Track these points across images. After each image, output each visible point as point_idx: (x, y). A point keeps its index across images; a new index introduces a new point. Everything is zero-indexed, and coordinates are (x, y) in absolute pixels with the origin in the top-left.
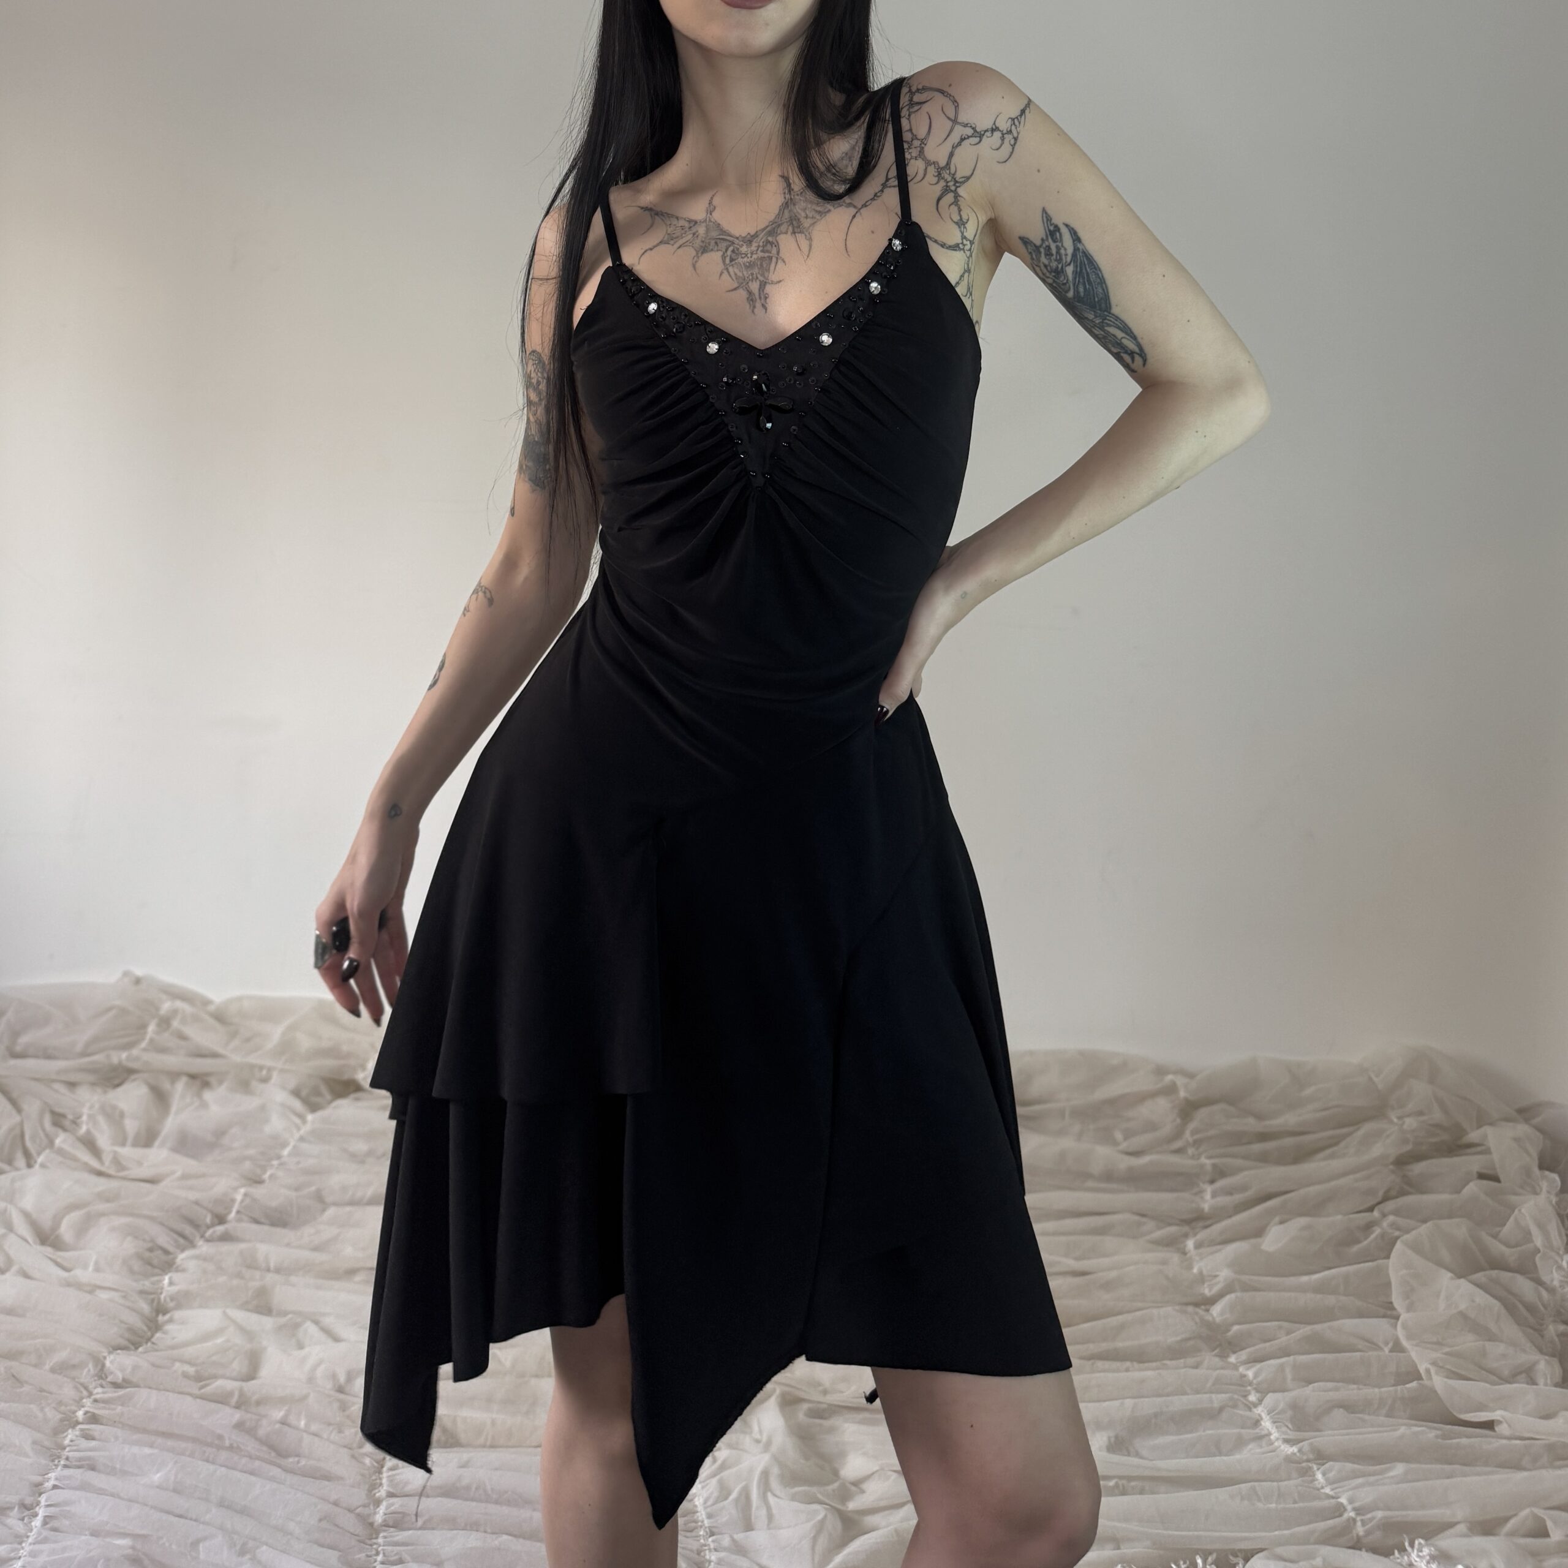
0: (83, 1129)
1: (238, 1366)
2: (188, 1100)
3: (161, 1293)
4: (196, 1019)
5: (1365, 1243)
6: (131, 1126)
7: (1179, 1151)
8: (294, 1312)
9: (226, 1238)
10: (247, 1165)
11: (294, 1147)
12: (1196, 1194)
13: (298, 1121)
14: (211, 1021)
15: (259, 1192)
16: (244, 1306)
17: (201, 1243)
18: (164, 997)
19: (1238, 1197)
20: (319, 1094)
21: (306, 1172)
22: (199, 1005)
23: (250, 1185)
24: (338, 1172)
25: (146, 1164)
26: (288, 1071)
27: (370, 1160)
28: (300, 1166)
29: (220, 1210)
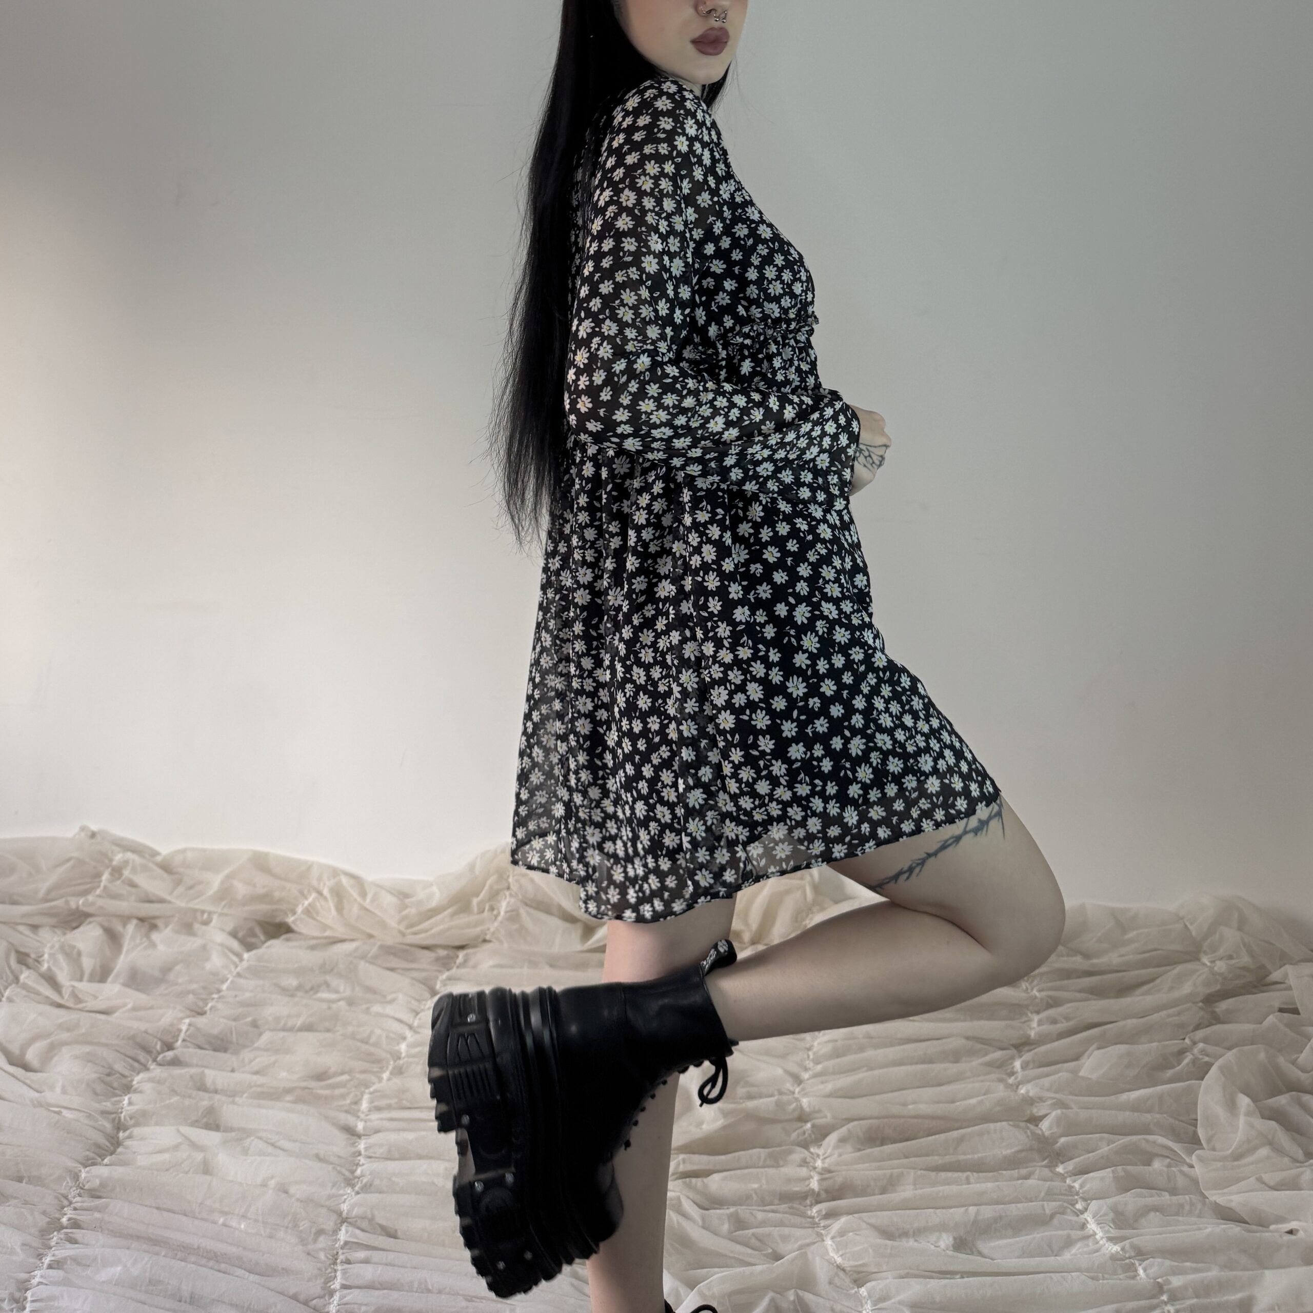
0: (45, 966)
2: (138, 941)
3: (122, 1112)
4: (145, 868)
5: (1178, 1068)
6: (88, 964)
8: (239, 1129)
9: (176, 1062)
10: (191, 996)
11: (232, 982)
12: (1024, 1022)
13: (235, 959)
14: (160, 871)
15: (201, 1021)
16: (194, 1124)
17: (152, 1066)
18: (115, 848)
19: (1061, 1026)
20: (254, 935)
21: (243, 1004)
22: (147, 856)
23: (194, 1016)
24: (272, 1005)
25: (101, 998)
26: (226, 915)
27: (299, 994)
28: (237, 999)
29: (169, 1039)
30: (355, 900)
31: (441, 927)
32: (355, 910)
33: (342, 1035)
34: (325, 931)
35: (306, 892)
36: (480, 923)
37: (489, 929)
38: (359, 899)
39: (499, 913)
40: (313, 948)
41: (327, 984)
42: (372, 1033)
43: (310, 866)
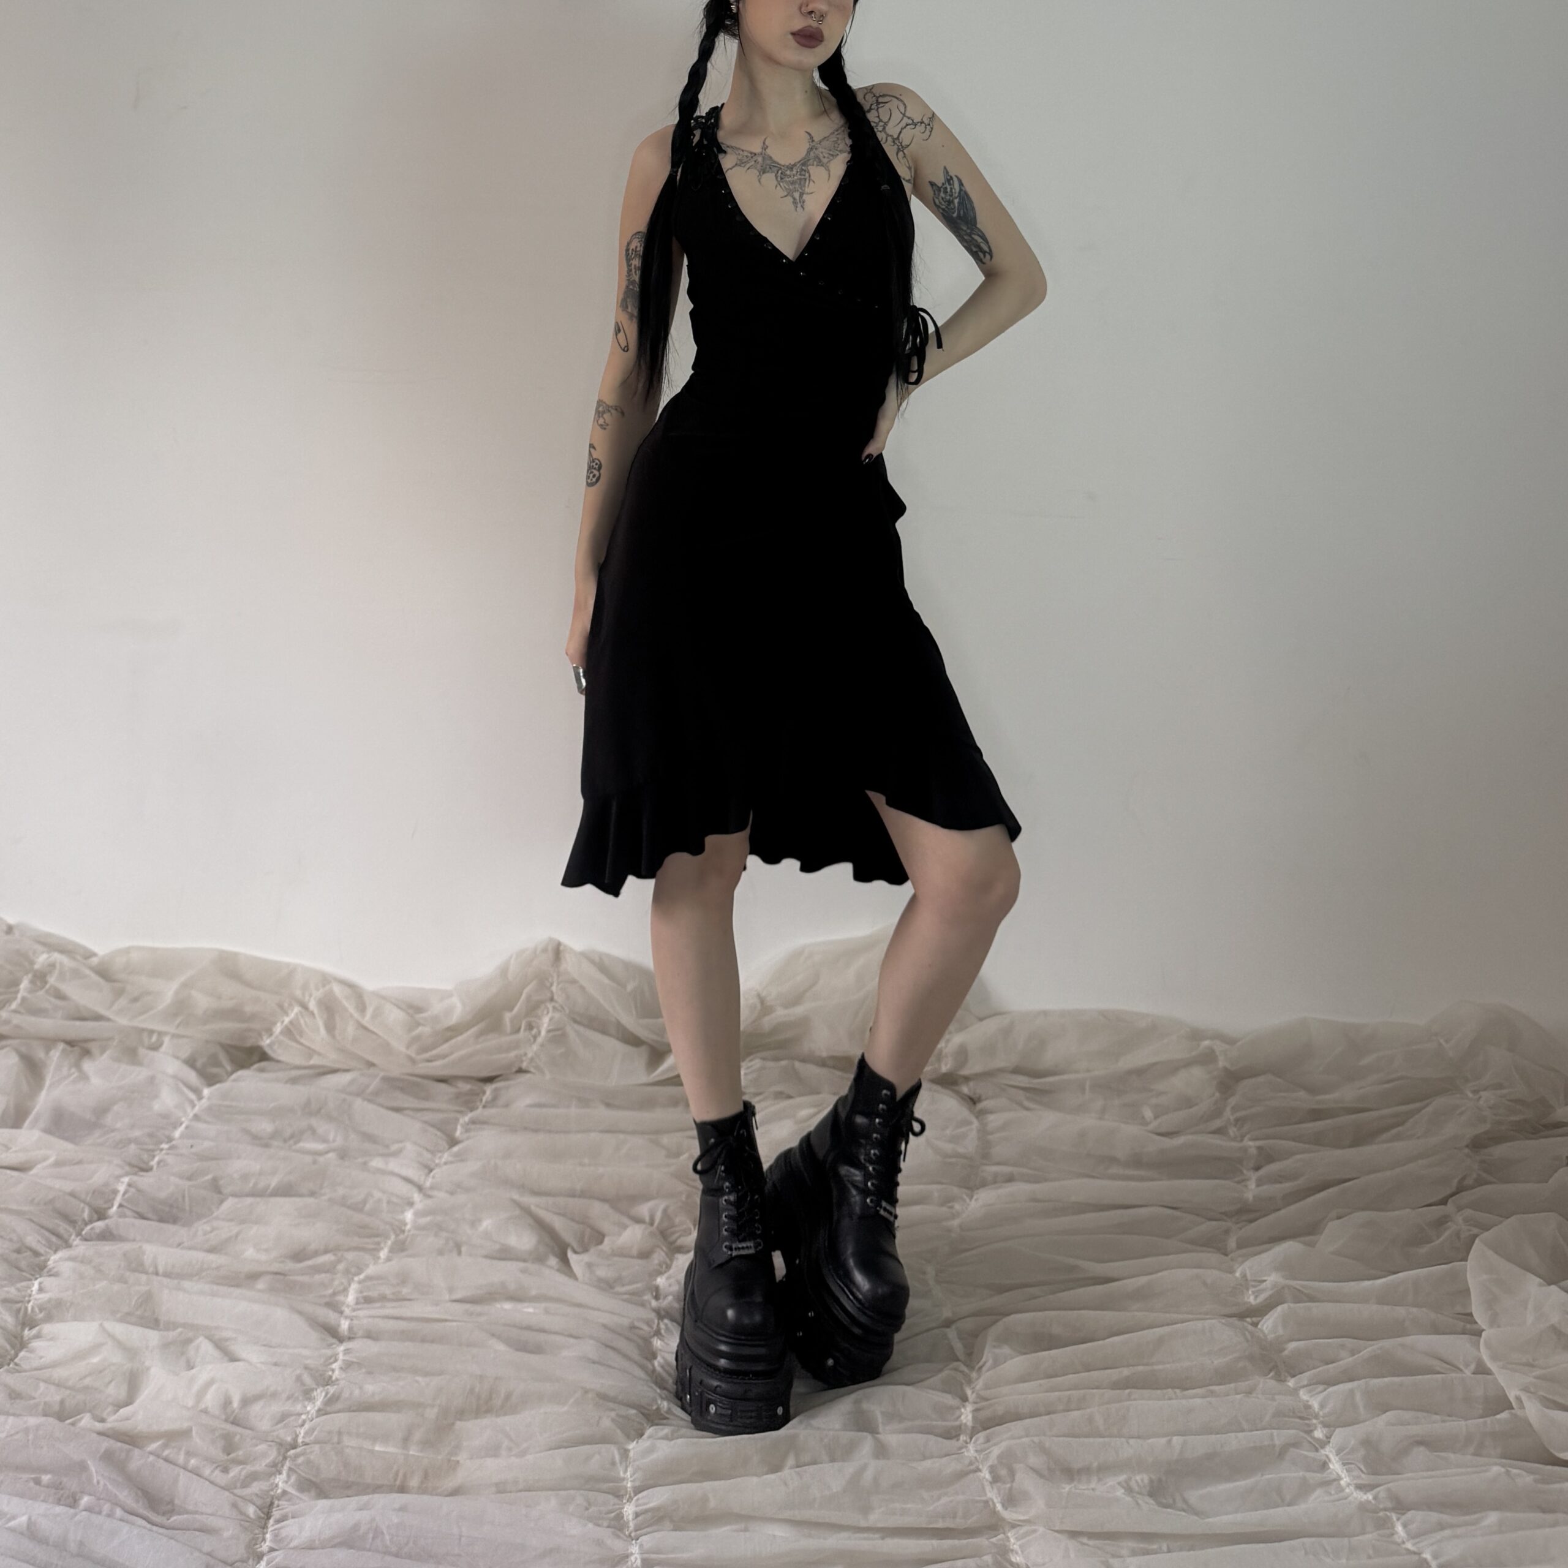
1: (115, 1391)
2: (65, 1072)
3: (29, 1301)
4: (76, 974)
5: (1438, 1242)
7: (1220, 1131)
8: (184, 1325)
9: (106, 1236)
10: (133, 1146)
11: (187, 1127)
12: (1239, 1182)
13: (192, 1096)
14: (95, 978)
15: (145, 1181)
16: (125, 1319)
17: (77, 1242)
18: (39, 948)
19: (1288, 1186)
20: (217, 1063)
21: (202, 1157)
22: (78, 957)
23: (135, 1174)
24: (239, 1158)
25: (14, 1149)
26: (183, 1037)
27: (275, 1143)
28: (193, 1150)
29: (100, 1203)
30: (351, 1016)
31: (462, 1052)
32: (351, 1029)
33: (330, 1200)
34: (310, 1057)
35: (286, 1005)
36: (516, 1045)
37: (526, 1054)
38: (356, 1015)
39: (539, 1032)
40: (294, 1081)
41: (313, 1131)
42: (369, 1195)
43: (292, 970)
